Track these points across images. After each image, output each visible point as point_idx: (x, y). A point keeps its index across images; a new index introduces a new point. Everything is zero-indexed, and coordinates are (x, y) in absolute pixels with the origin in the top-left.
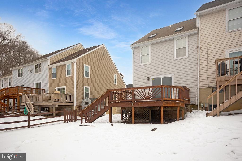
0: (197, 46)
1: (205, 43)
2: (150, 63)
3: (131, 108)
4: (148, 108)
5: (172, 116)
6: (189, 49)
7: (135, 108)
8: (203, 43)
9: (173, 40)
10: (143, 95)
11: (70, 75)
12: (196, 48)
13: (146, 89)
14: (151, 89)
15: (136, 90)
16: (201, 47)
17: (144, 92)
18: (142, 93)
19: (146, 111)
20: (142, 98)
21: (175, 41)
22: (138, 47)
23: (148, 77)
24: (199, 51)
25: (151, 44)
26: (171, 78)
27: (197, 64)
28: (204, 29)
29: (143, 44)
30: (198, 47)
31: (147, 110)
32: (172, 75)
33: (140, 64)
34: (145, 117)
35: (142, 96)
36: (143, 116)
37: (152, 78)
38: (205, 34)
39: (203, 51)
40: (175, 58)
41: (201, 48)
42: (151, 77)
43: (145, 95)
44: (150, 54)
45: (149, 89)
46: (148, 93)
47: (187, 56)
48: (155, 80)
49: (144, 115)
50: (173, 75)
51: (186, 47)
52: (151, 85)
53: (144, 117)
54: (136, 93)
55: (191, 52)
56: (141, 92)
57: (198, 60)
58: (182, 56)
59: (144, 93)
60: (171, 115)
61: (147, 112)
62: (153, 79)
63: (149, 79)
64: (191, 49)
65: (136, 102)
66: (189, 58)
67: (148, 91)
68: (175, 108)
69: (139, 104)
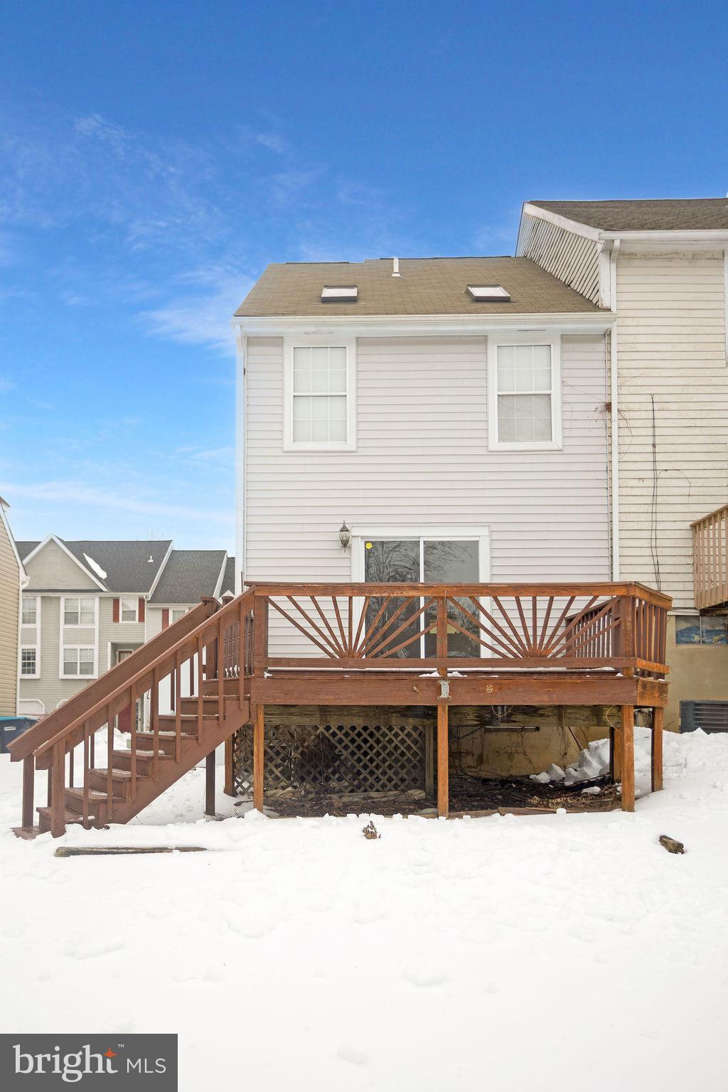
0: (605, 399)
1: (638, 390)
2: (351, 445)
5: (481, 760)
6: (567, 407)
8: (632, 390)
9: (482, 340)
12: (601, 407)
13: (526, 602)
14: (359, 602)
16: (623, 407)
18: (503, 624)
19: (396, 735)
21: (492, 350)
22: (278, 341)
23: (344, 529)
24: (615, 425)
25: (360, 342)
26: (475, 544)
27: (604, 493)
28: (634, 322)
29: (313, 329)
30: (608, 407)
32: (480, 535)
33: (289, 445)
34: (390, 773)
36: (377, 767)
37: (362, 537)
38: (639, 347)
39: (635, 432)
40: (495, 444)
41: (627, 415)
42: (363, 533)
44: (350, 393)
45: (548, 598)
46: (540, 623)
47: (557, 442)
49: (384, 760)
50: (487, 533)
51: (550, 395)
52: (359, 576)
53: (384, 773)
57: (608, 471)
58: (531, 439)
59: (517, 624)
60: (477, 753)
61: (403, 741)
62: (369, 546)
63: (345, 544)
64: (576, 407)
65: (460, 675)
66: (565, 452)
67: (541, 614)
68: (578, 716)
69: (490, 689)
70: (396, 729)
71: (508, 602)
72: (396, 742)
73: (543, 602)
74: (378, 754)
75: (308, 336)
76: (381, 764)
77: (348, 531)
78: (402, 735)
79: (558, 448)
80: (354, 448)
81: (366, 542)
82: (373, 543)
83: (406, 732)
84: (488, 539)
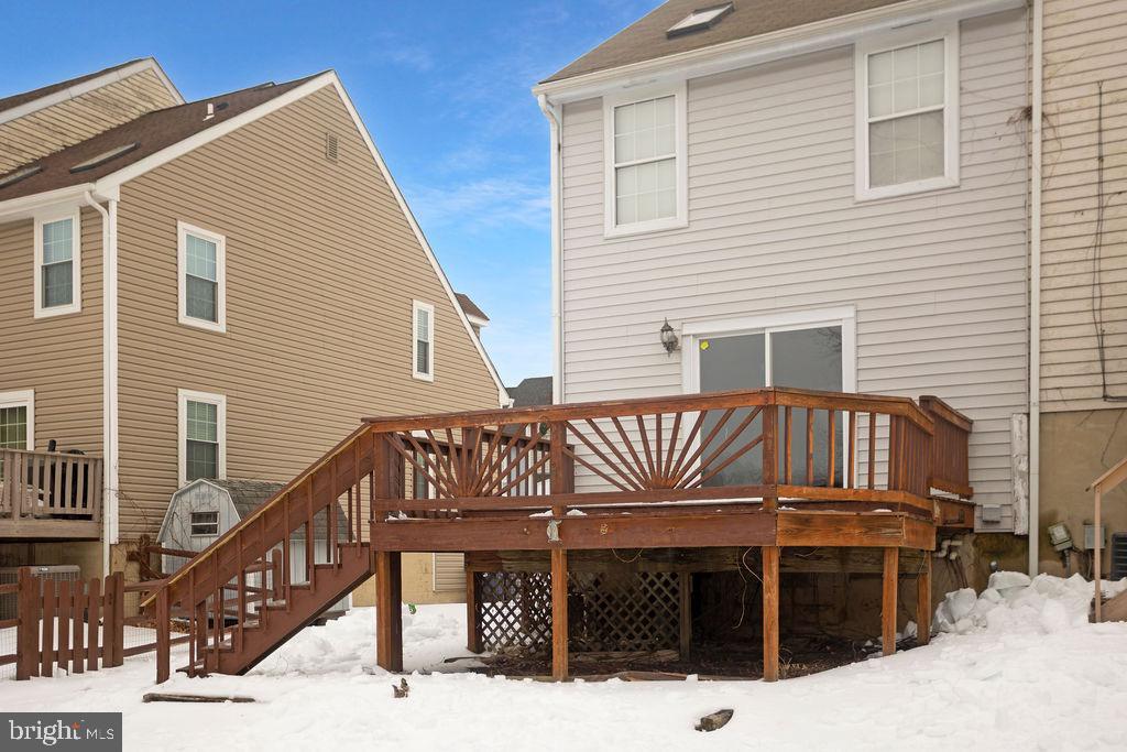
0: (1026, 105)
1: (1079, 79)
2: (681, 219)
3: (545, 556)
4: (666, 560)
5: (844, 616)
6: (967, 124)
7: (571, 556)
8: (1067, 81)
9: (845, 52)
10: (630, 459)
11: (70, 301)
12: (1018, 114)
13: (650, 421)
14: (690, 418)
15: (581, 425)
16: (1051, 109)
17: (635, 437)
18: (623, 448)
19: (652, 583)
20: (622, 481)
21: (861, 64)
22: (595, 103)
23: (666, 328)
24: (1036, 139)
25: (690, 85)
26: (835, 334)
27: (1022, 239)
29: (626, 82)
30: (1028, 112)
31: (659, 576)
32: (843, 317)
33: (611, 230)
34: (645, 629)
35: (626, 471)
36: (630, 622)
37: (695, 336)
39: (1066, 144)
40: (864, 191)
41: (1053, 120)
42: (693, 331)
43: (643, 458)
44: (680, 153)
45: (674, 415)
46: (666, 446)
47: (951, 175)
48: (716, 353)
49: (638, 614)
50: (852, 314)
51: (942, 110)
52: (691, 386)
53: (638, 629)
54: (582, 450)
55: (977, 147)
56: (615, 438)
57: (1028, 206)
59: (639, 448)
60: (840, 606)
61: (659, 591)
62: (705, 346)
63: (671, 346)
64: (980, 122)
65: (580, 513)
66: (963, 188)
67: (667, 435)
68: (866, 559)
69: (604, 530)
70: (651, 577)
71: (629, 423)
72: (651, 592)
73: (668, 420)
74: (631, 606)
75: (626, 90)
76: (635, 618)
77: (671, 329)
78: (659, 584)
79: (953, 184)
80: (685, 224)
81: (701, 341)
82: (709, 341)
83: (663, 579)
84: (852, 323)
